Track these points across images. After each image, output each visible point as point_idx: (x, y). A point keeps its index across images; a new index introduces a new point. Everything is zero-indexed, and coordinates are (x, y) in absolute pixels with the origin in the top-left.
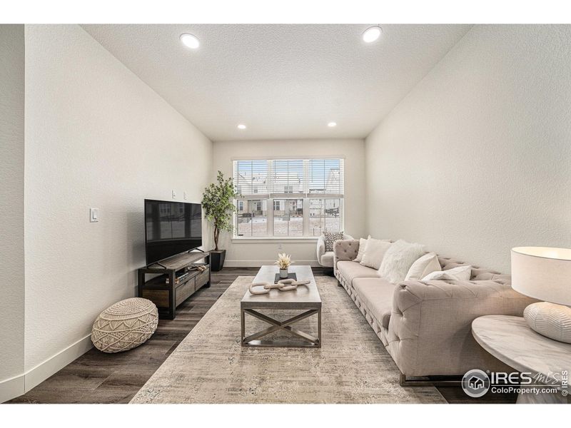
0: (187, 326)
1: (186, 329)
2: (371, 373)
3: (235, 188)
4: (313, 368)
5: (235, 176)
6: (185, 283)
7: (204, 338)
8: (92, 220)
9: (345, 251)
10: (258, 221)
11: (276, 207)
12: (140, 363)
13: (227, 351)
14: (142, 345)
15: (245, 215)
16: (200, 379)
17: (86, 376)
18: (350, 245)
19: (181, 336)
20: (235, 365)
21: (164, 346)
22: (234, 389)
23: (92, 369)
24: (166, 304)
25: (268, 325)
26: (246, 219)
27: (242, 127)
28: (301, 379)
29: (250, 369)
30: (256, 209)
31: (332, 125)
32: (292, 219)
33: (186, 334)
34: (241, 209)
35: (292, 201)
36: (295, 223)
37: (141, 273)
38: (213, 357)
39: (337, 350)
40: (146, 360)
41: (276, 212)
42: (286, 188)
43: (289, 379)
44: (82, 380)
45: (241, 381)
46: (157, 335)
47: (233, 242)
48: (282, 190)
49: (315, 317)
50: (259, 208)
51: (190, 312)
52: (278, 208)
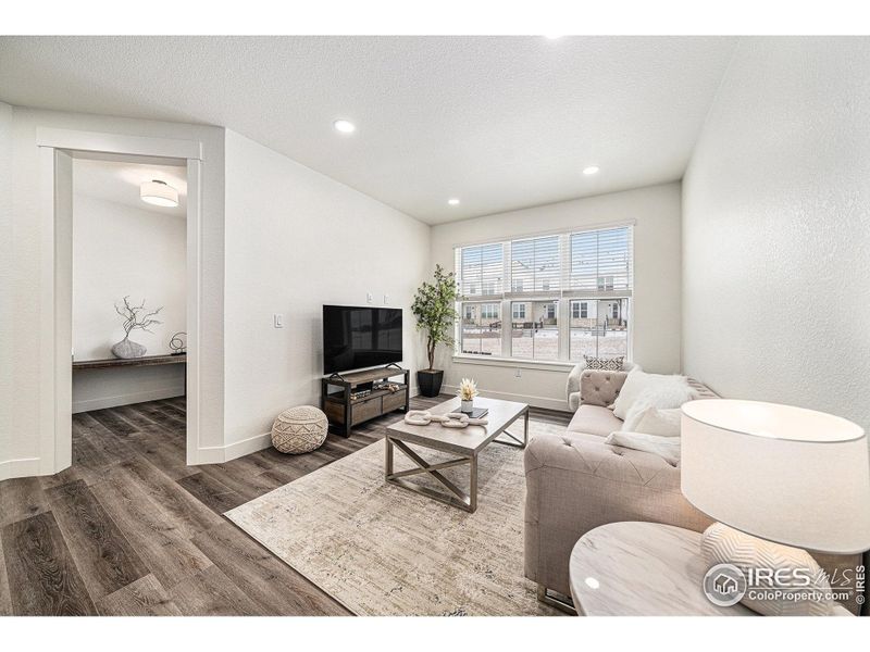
0: (354, 447)
1: (350, 450)
2: (509, 566)
3: (457, 287)
4: (440, 531)
5: (457, 270)
6: (366, 401)
7: (360, 462)
8: (278, 326)
9: (597, 389)
10: (548, 335)
11: (579, 312)
12: (297, 467)
13: (369, 481)
14: (307, 453)
15: (527, 326)
16: (327, 496)
17: (259, 464)
18: (608, 379)
19: (343, 454)
20: (365, 496)
21: (321, 459)
22: (345, 515)
23: (264, 460)
24: (341, 420)
25: (415, 466)
26: (529, 331)
27: (454, 202)
28: (415, 534)
29: (376, 504)
30: (546, 316)
31: (591, 171)
32: (610, 334)
33: (348, 453)
34: (523, 315)
35: (612, 303)
36: (612, 340)
37: (324, 384)
38: (351, 481)
39: (490, 523)
40: (302, 466)
41: (580, 321)
42: (600, 279)
43: (403, 529)
44: (254, 466)
45: (358, 511)
46: (324, 447)
47: (455, 360)
48: (592, 284)
49: (466, 469)
50: (551, 315)
51: (368, 435)
52: (584, 315)
